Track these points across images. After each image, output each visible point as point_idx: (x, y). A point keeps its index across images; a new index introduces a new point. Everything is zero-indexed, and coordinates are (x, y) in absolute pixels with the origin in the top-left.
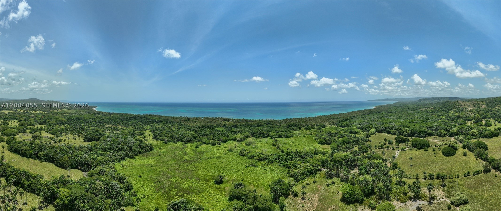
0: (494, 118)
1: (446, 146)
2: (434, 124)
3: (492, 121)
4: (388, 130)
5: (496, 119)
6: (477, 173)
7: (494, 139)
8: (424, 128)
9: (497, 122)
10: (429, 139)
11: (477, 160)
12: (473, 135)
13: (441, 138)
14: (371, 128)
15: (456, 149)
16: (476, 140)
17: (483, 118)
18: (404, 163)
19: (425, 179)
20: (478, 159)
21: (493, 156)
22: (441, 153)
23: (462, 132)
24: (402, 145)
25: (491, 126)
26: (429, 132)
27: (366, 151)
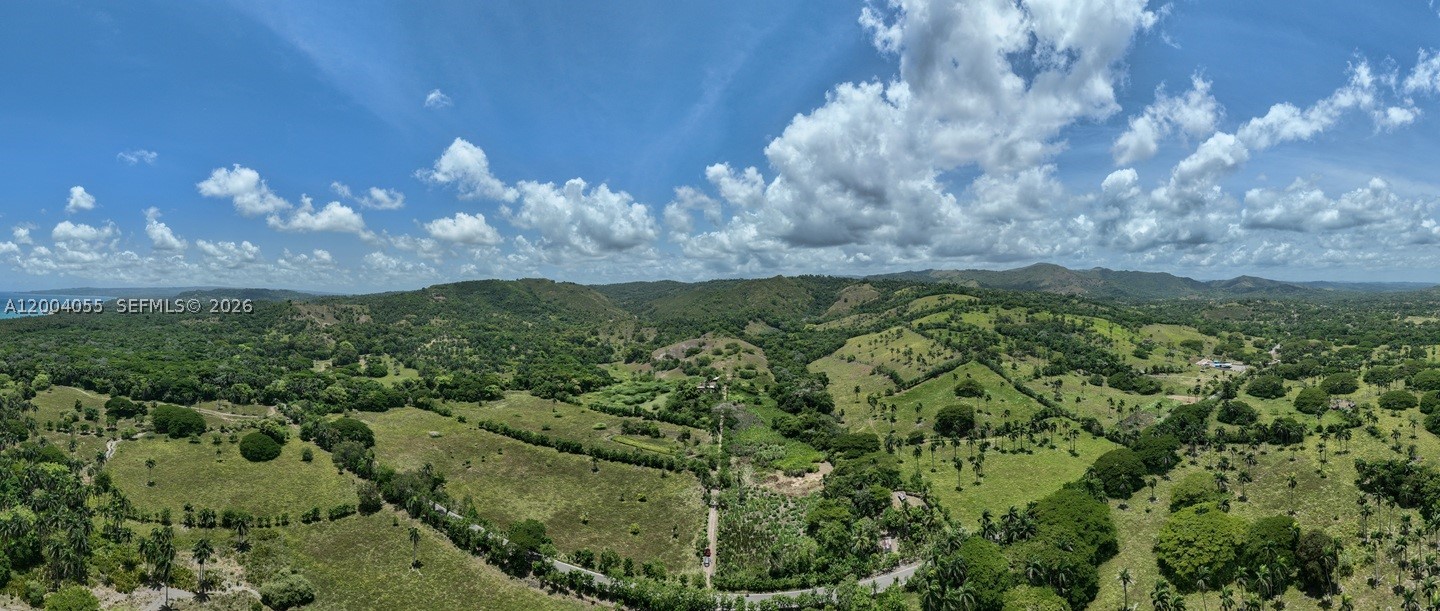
0: (393, 352)
1: (253, 430)
2: (221, 367)
3: (388, 362)
4: (86, 378)
5: (400, 355)
6: (342, 513)
7: (395, 413)
8: (190, 378)
9: (402, 366)
10: (203, 409)
11: (341, 473)
12: (330, 401)
13: (239, 408)
14: (37, 372)
15: (281, 440)
16: (341, 416)
17: (361, 353)
18: (130, 475)
19: (189, 524)
20: (345, 471)
21: (390, 465)
22: (238, 451)
23: (299, 392)
24: (125, 424)
25: (384, 374)
26: (206, 387)
27: (23, 438)
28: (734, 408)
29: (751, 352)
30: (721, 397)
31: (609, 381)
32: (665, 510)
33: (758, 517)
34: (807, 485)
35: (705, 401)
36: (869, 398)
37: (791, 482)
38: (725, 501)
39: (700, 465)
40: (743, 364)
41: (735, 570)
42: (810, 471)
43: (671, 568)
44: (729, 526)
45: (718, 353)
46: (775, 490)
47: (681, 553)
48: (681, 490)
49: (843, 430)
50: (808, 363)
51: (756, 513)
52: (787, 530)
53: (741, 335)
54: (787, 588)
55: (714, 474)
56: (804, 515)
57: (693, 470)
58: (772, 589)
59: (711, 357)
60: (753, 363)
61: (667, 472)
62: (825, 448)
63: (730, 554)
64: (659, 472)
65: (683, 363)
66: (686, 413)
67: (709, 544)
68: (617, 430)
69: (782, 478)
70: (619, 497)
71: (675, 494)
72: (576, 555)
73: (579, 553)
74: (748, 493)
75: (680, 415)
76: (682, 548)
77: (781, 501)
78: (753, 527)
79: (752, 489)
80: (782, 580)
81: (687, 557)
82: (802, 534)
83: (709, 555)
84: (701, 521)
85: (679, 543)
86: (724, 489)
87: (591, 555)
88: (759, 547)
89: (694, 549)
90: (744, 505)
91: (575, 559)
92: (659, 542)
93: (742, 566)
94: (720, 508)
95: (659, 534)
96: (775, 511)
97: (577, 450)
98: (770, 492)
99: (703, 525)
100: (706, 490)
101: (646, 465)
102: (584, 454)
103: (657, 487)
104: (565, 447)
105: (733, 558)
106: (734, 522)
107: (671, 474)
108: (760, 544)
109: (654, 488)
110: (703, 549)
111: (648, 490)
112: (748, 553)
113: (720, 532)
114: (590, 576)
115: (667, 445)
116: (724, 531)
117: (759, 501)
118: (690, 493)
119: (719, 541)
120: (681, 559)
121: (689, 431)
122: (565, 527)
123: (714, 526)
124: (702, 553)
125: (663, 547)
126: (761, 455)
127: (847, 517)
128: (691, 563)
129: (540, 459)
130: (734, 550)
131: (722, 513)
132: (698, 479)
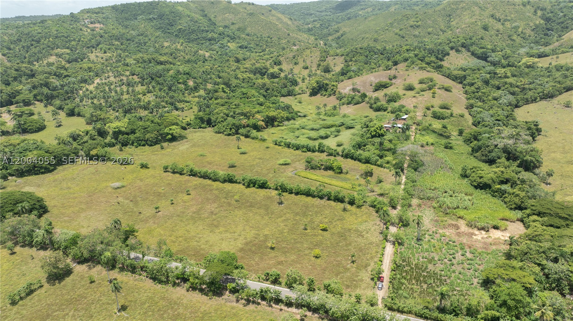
28: (421, 150)
29: (447, 90)
30: (407, 138)
31: (293, 116)
32: (345, 239)
33: (433, 258)
34: (490, 240)
35: (390, 141)
37: (473, 234)
38: (401, 239)
39: (379, 203)
40: (437, 102)
41: (406, 297)
42: (496, 228)
43: (348, 287)
44: (404, 261)
45: (410, 88)
46: (455, 238)
47: (357, 276)
48: (361, 223)
49: (547, 194)
50: (517, 106)
51: (432, 254)
52: (461, 276)
53: (439, 68)
55: (394, 213)
56: (481, 268)
57: (374, 206)
59: (401, 92)
60: (448, 102)
61: (349, 207)
62: (520, 208)
63: (402, 284)
64: (340, 206)
65: (370, 98)
66: (371, 152)
67: (383, 272)
68: (301, 166)
69: (464, 228)
70: (303, 227)
71: (354, 227)
72: (265, 275)
73: (268, 274)
74: (426, 236)
75: (365, 154)
76: (359, 273)
77: (459, 250)
78: (427, 267)
79: (431, 233)
80: (448, 316)
81: (362, 280)
82: (475, 284)
83: (382, 282)
84: (377, 253)
85: (356, 268)
86: (402, 228)
87: (278, 275)
88: (431, 284)
89: (369, 275)
90: (421, 245)
91: (265, 278)
92: (338, 265)
93: (412, 296)
94: (397, 245)
95: (339, 259)
96: (451, 257)
97: (263, 186)
98: (448, 239)
99: (379, 256)
100: (385, 226)
101: (329, 199)
102: (270, 188)
103: (338, 219)
104: (251, 184)
105: (404, 288)
106: (409, 258)
107: (351, 209)
108: (432, 282)
109: (335, 219)
110: (377, 276)
111: (330, 222)
112: (419, 287)
113: (395, 265)
114: (278, 291)
115: (349, 181)
116: (399, 264)
117: (436, 245)
118: (368, 228)
119: (393, 272)
120: (357, 281)
121: (372, 170)
122: (254, 253)
123: (389, 259)
124: (376, 279)
125: (341, 270)
126: (444, 203)
127: (530, 284)
128: (365, 285)
129: (228, 195)
130: (406, 282)
131: (398, 249)
132: (377, 216)
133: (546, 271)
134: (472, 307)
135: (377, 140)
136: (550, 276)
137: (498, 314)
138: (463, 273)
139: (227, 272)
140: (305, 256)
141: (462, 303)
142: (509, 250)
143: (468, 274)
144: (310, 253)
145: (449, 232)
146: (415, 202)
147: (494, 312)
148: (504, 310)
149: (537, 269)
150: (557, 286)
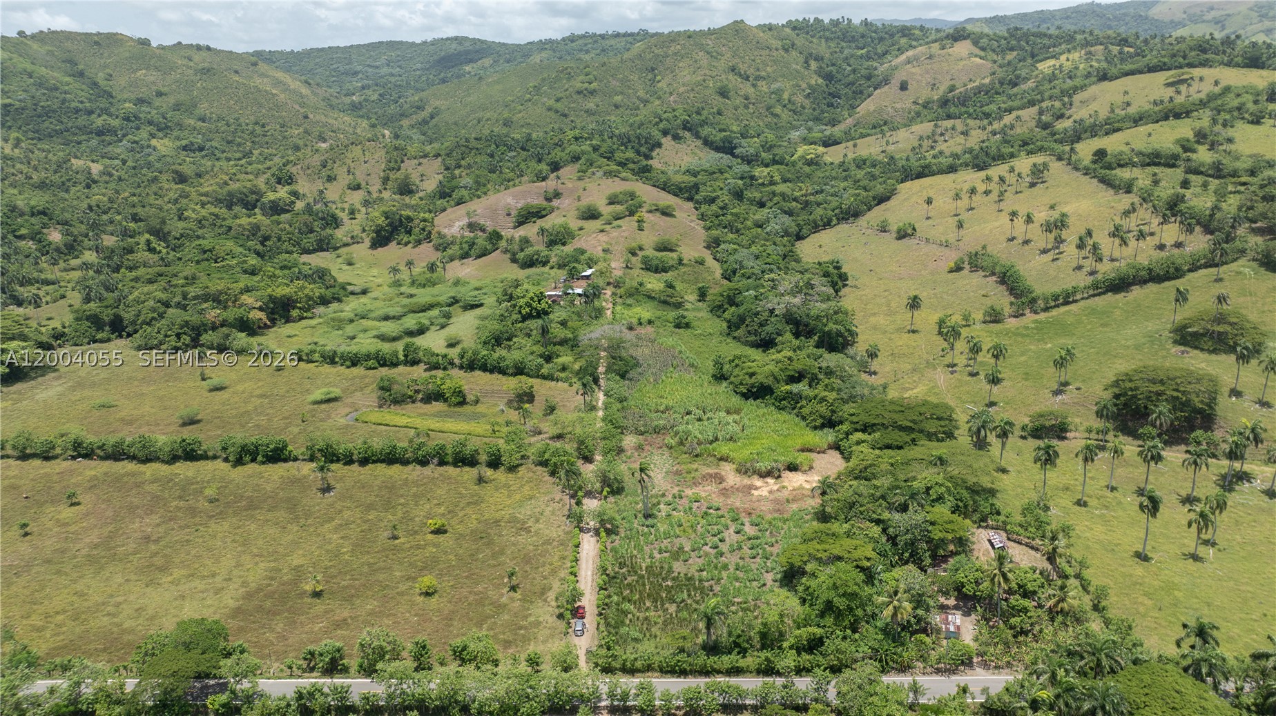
28: (629, 337)
29: (666, 213)
30: (598, 314)
31: (334, 293)
32: (490, 543)
33: (681, 548)
34: (785, 494)
35: (563, 324)
36: (941, 323)
37: (751, 487)
38: (611, 520)
39: (556, 453)
40: (648, 241)
41: (636, 640)
42: (792, 468)
43: (507, 644)
44: (622, 565)
45: (591, 214)
46: (717, 501)
47: (526, 617)
48: (521, 503)
49: (873, 388)
50: (799, 237)
51: (677, 541)
53: (644, 172)
54: (736, 671)
55: (589, 471)
56: (775, 550)
57: (544, 464)
58: (705, 672)
59: (573, 224)
60: (671, 237)
61: (489, 473)
62: (830, 423)
63: (625, 613)
64: (469, 473)
65: (510, 241)
66: (524, 349)
67: (581, 594)
68: (367, 399)
69: (732, 478)
70: (387, 534)
71: (506, 514)
72: (305, 659)
73: (312, 654)
74: (662, 506)
75: (510, 356)
76: (528, 609)
77: (729, 522)
78: (671, 568)
79: (670, 498)
80: (727, 658)
81: (537, 624)
82: (770, 583)
83: (583, 618)
84: (564, 559)
85: (520, 600)
86: (612, 499)
87: (339, 651)
88: (683, 601)
89: (551, 609)
90: (652, 527)
91: (305, 666)
92: (480, 603)
93: (648, 635)
94: (603, 534)
95: (480, 588)
96: (716, 539)
97: (277, 455)
98: (706, 505)
99: (569, 565)
100: (573, 502)
101: (442, 463)
102: (296, 459)
103: (469, 504)
104: (245, 455)
105: (631, 621)
106: (632, 557)
107: (496, 476)
108: (685, 596)
109: (462, 505)
110: (569, 606)
111: (449, 512)
112: (660, 613)
113: (604, 576)
114: (342, 687)
115: (484, 419)
116: (612, 574)
117: (683, 521)
118: (538, 510)
119: (602, 592)
120: (526, 628)
121: (532, 387)
122: (272, 613)
123: (591, 566)
124: (568, 615)
125: (488, 610)
126: (688, 433)
127: (869, 559)
128: (547, 632)
129: (186, 489)
130: (632, 607)
131: (608, 544)
132: (554, 483)
133: (891, 530)
134: (770, 630)
135: (534, 324)
136: (899, 538)
137: (818, 631)
138: (744, 567)
139: (203, 668)
140: (399, 598)
141: (750, 627)
142: (822, 505)
143: (753, 566)
144: (411, 588)
145: (707, 491)
146: (629, 441)
147: (810, 629)
148: (829, 620)
149: (876, 530)
150: (911, 555)
